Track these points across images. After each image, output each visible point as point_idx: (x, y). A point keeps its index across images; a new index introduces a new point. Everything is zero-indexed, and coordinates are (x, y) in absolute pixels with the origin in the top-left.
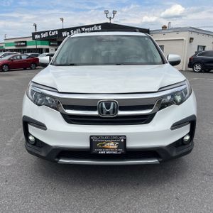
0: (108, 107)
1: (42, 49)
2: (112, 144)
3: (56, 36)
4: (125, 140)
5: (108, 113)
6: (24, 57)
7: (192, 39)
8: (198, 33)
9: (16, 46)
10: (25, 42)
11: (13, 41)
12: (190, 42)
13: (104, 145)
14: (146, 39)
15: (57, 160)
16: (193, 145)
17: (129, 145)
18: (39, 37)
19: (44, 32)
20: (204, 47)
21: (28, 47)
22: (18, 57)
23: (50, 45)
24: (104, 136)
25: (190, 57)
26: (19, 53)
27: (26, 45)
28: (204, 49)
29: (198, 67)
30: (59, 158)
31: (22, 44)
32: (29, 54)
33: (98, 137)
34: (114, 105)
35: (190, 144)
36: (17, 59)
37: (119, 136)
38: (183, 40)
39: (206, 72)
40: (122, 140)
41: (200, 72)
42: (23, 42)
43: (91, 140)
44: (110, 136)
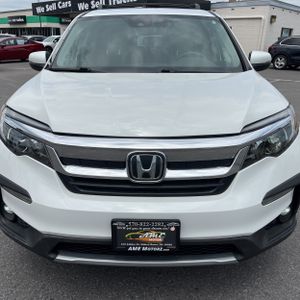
0: (146, 164)
1: (49, 29)
2: (153, 234)
3: (68, 9)
4: (178, 229)
5: (146, 175)
6: (21, 42)
7: (273, 17)
8: (284, 9)
9: (11, 23)
10: (24, 17)
11: (6, 16)
12: (271, 22)
13: (138, 236)
14: (214, 22)
15: (52, 256)
16: (295, 223)
17: (186, 235)
18: (42, 10)
19: (50, 3)
20: (291, 30)
21: (29, 25)
22: (12, 42)
23: (61, 23)
24: (139, 221)
25: (270, 46)
26: (14, 36)
27: (25, 22)
28: (290, 34)
29: (281, 62)
30: (57, 254)
31: (19, 20)
32: (29, 37)
33: (126, 221)
34: (158, 159)
35: (291, 222)
36: (10, 45)
37: (166, 222)
38: (261, 19)
39: (291, 69)
40: (173, 229)
41: (284, 68)
42: (21, 17)
43: (114, 229)
44: (150, 221)
